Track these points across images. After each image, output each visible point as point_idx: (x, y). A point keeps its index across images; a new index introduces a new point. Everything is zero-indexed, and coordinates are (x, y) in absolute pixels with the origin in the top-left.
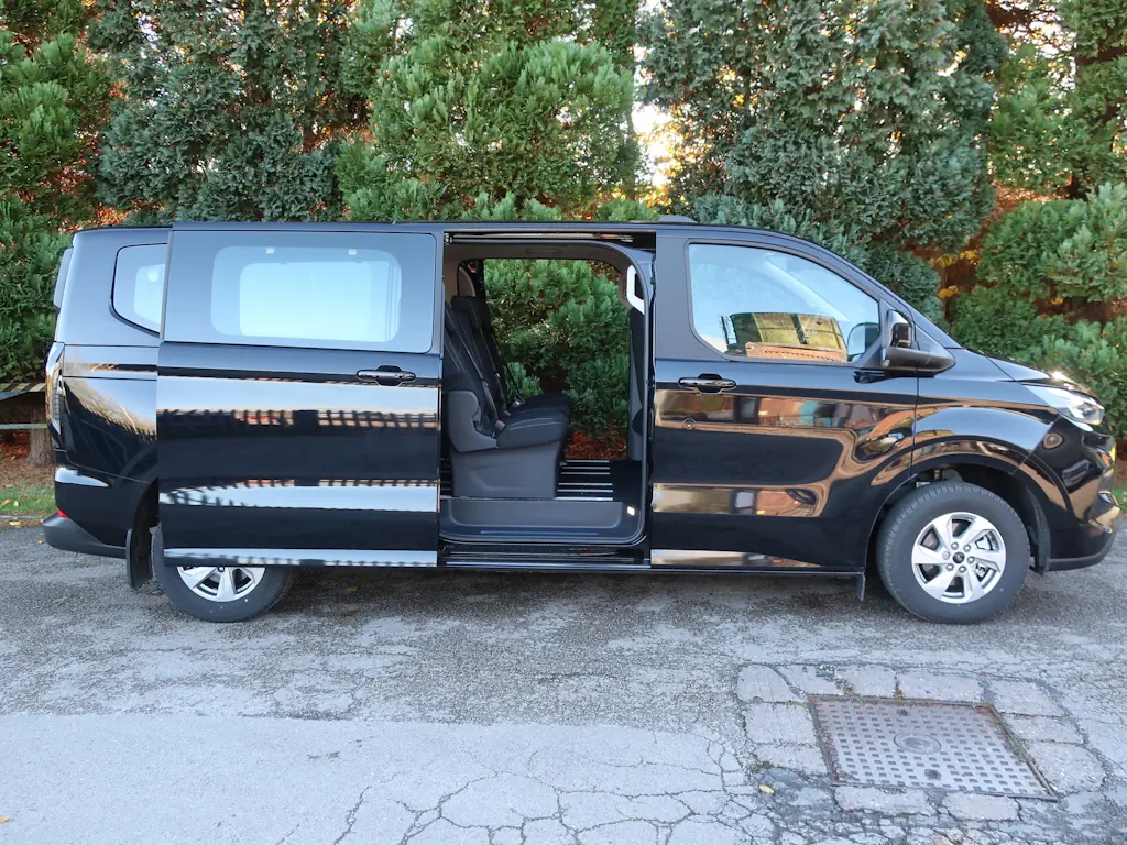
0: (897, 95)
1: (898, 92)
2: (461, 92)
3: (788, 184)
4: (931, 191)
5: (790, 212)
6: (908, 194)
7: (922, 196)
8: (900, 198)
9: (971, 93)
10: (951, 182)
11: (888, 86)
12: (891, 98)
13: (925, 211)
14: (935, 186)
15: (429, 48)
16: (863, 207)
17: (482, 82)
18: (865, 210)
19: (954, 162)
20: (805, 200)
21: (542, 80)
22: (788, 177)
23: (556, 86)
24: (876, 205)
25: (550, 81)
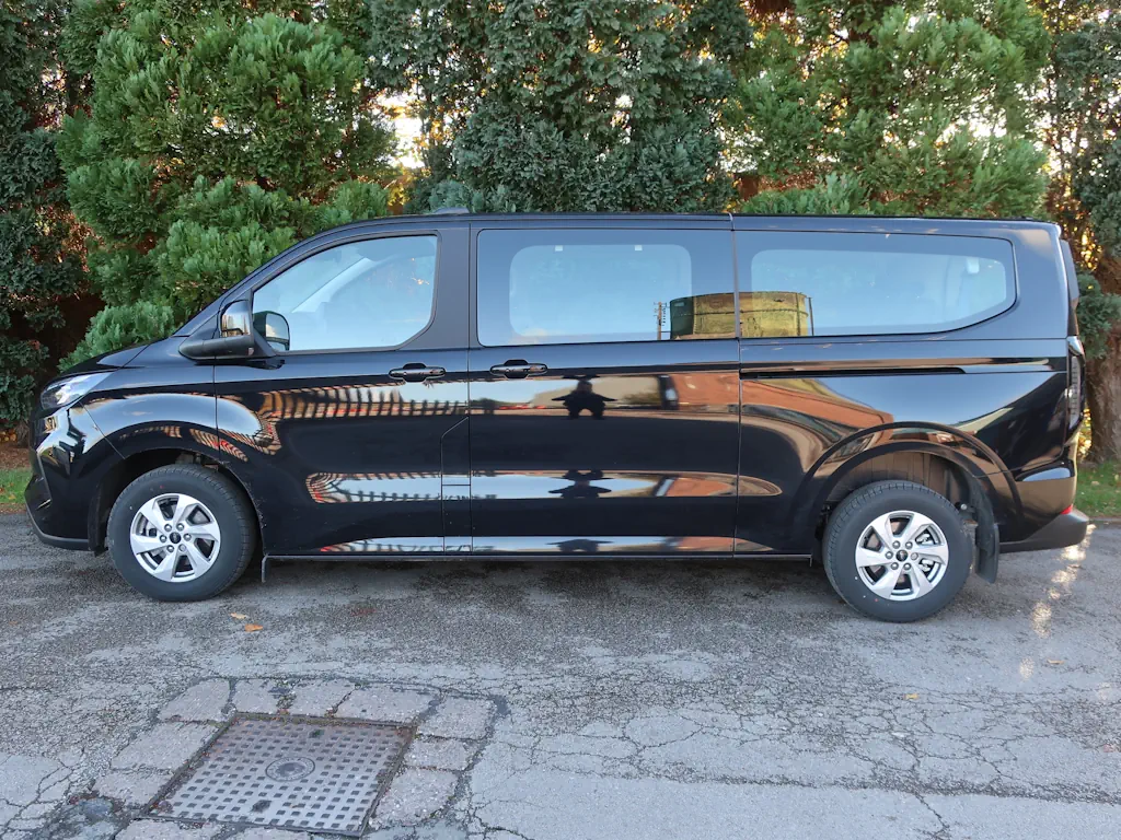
0: (612, 77)
1: (612, 73)
2: (173, 69)
3: (509, 169)
4: (655, 178)
5: (515, 199)
6: (631, 180)
7: (648, 184)
8: (623, 186)
9: (700, 78)
10: (678, 170)
11: (601, 67)
12: (606, 80)
13: (652, 199)
14: (659, 173)
15: (143, 22)
16: (586, 194)
17: (196, 58)
18: (589, 197)
19: (681, 149)
20: (529, 186)
21: (251, 57)
22: (510, 162)
23: (264, 63)
24: (598, 192)
25: (258, 58)
